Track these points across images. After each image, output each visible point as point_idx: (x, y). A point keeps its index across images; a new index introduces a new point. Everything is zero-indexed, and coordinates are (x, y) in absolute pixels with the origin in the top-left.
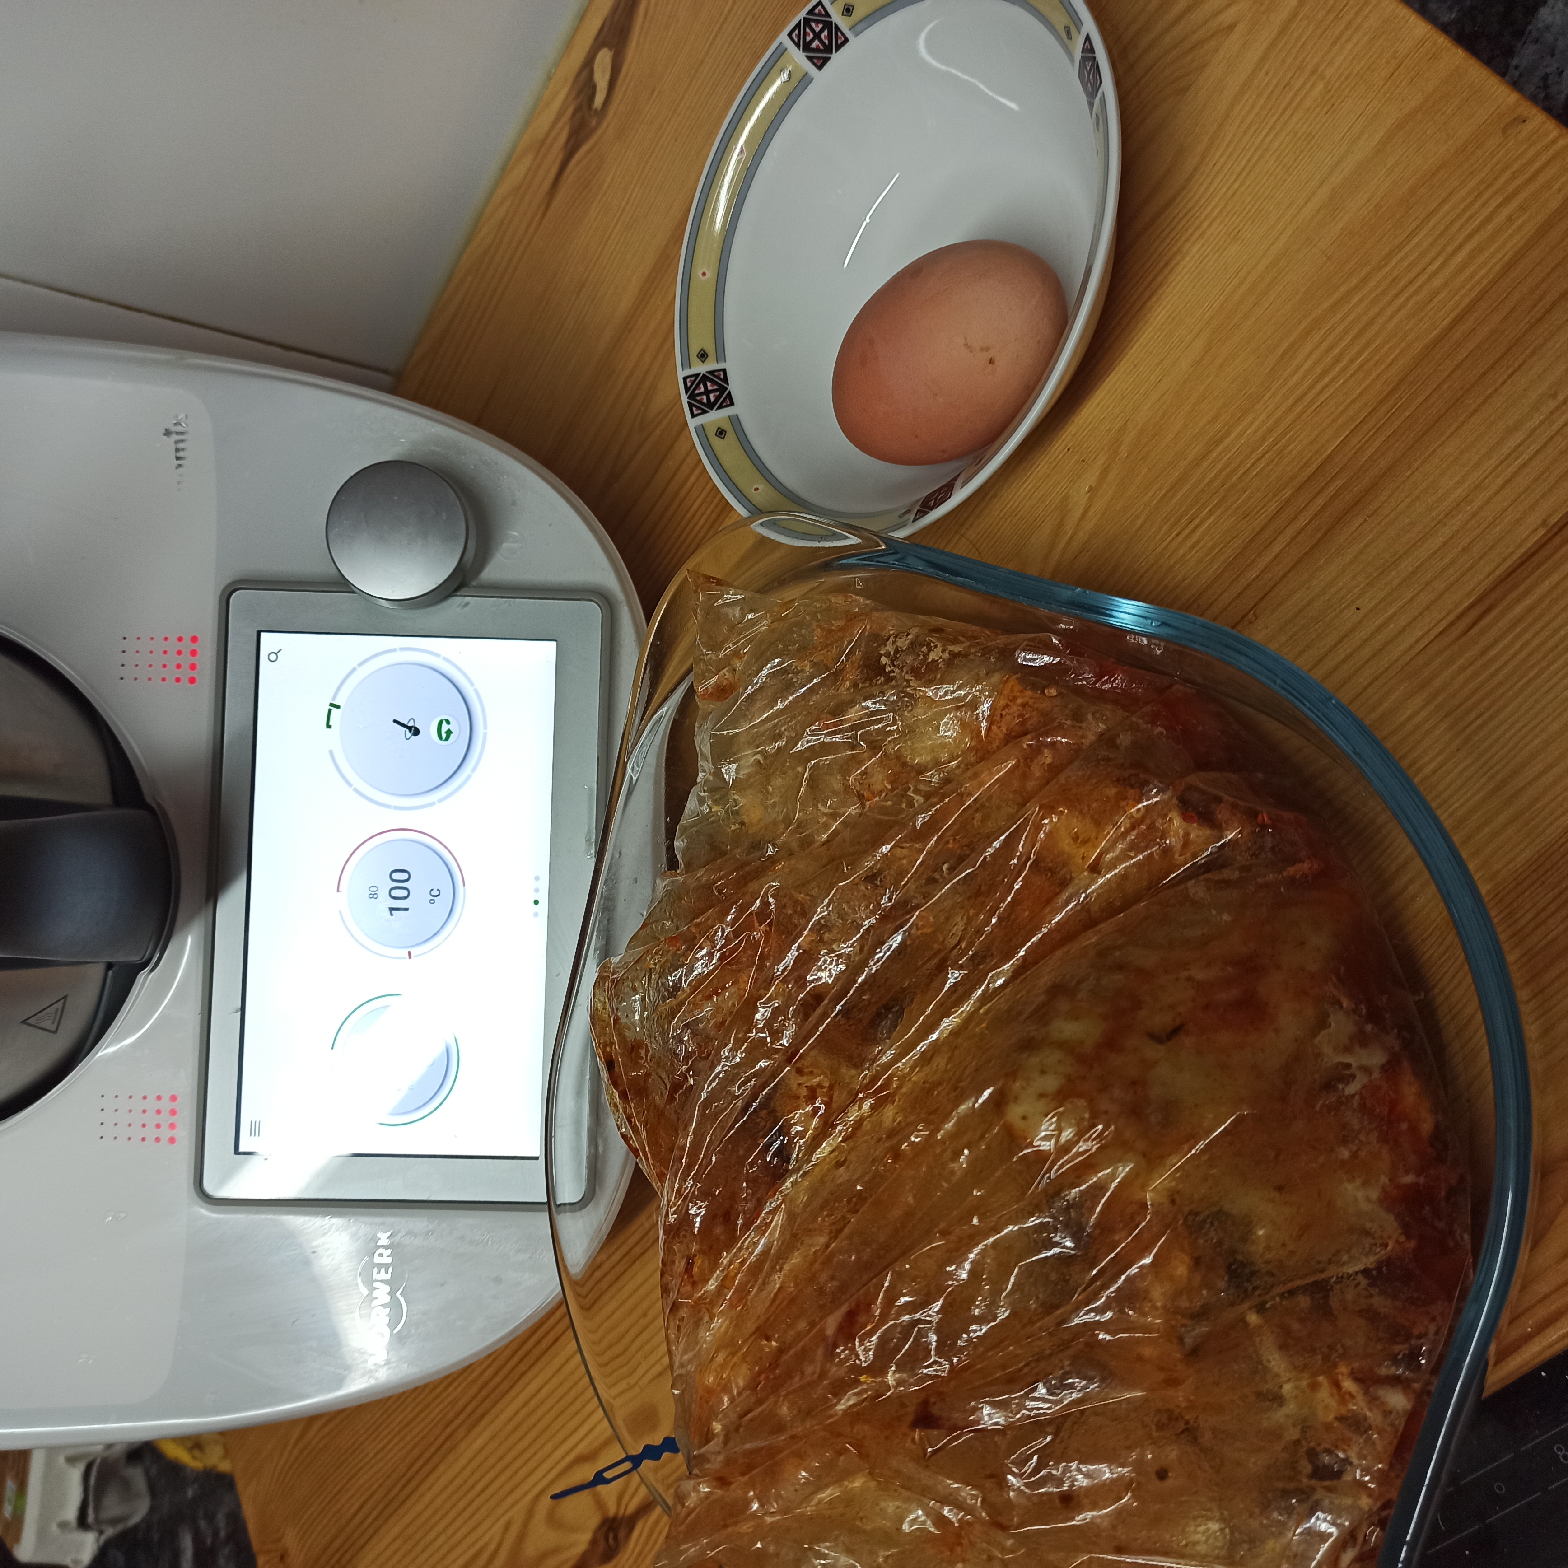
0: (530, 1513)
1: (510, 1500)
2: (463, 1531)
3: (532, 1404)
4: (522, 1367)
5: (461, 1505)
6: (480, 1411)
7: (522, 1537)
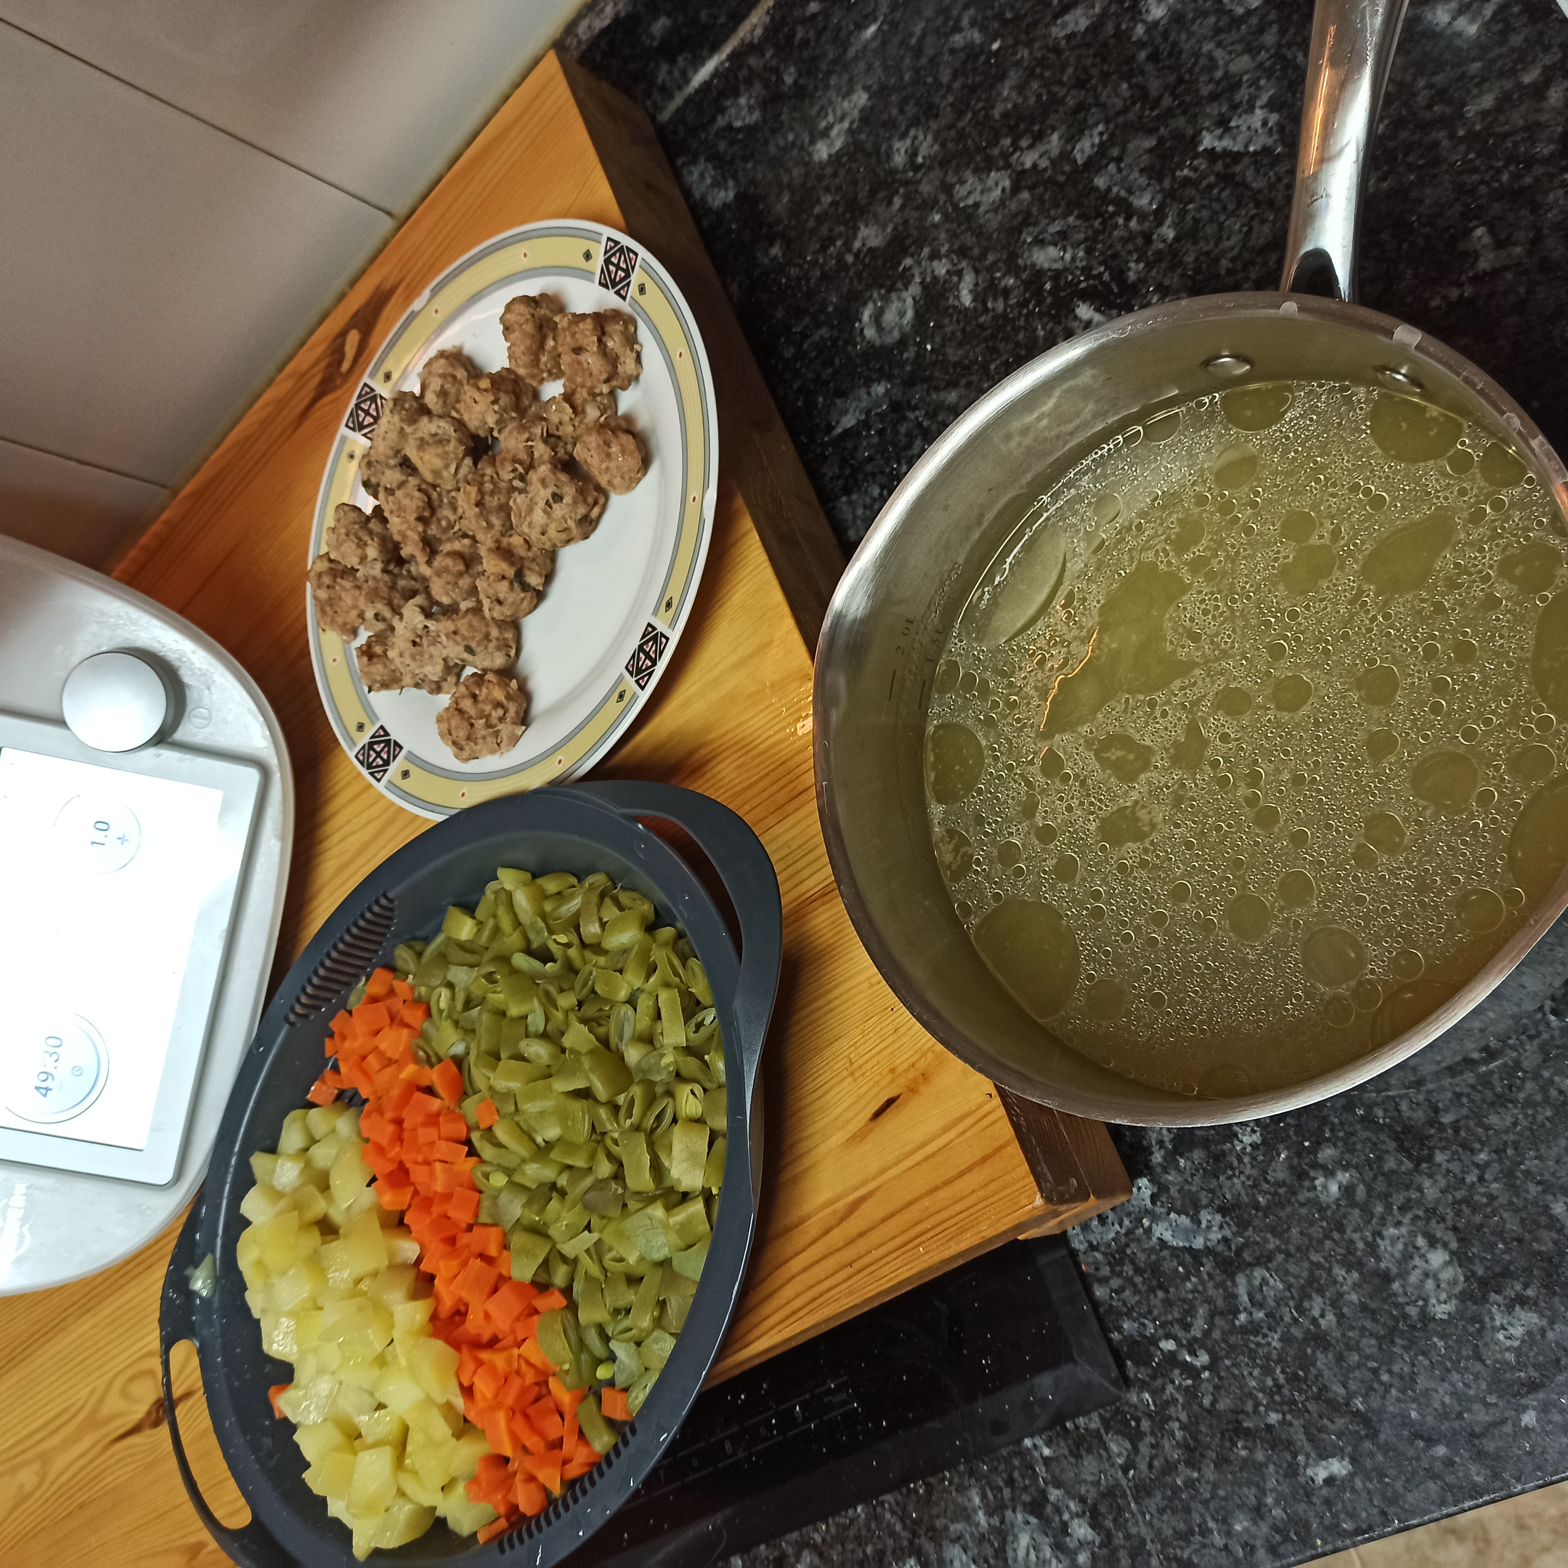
0: (110, 1385)
1: (97, 1374)
2: (60, 1390)
3: (126, 1308)
4: (122, 1282)
5: (63, 1371)
6: (88, 1306)
7: (101, 1401)
